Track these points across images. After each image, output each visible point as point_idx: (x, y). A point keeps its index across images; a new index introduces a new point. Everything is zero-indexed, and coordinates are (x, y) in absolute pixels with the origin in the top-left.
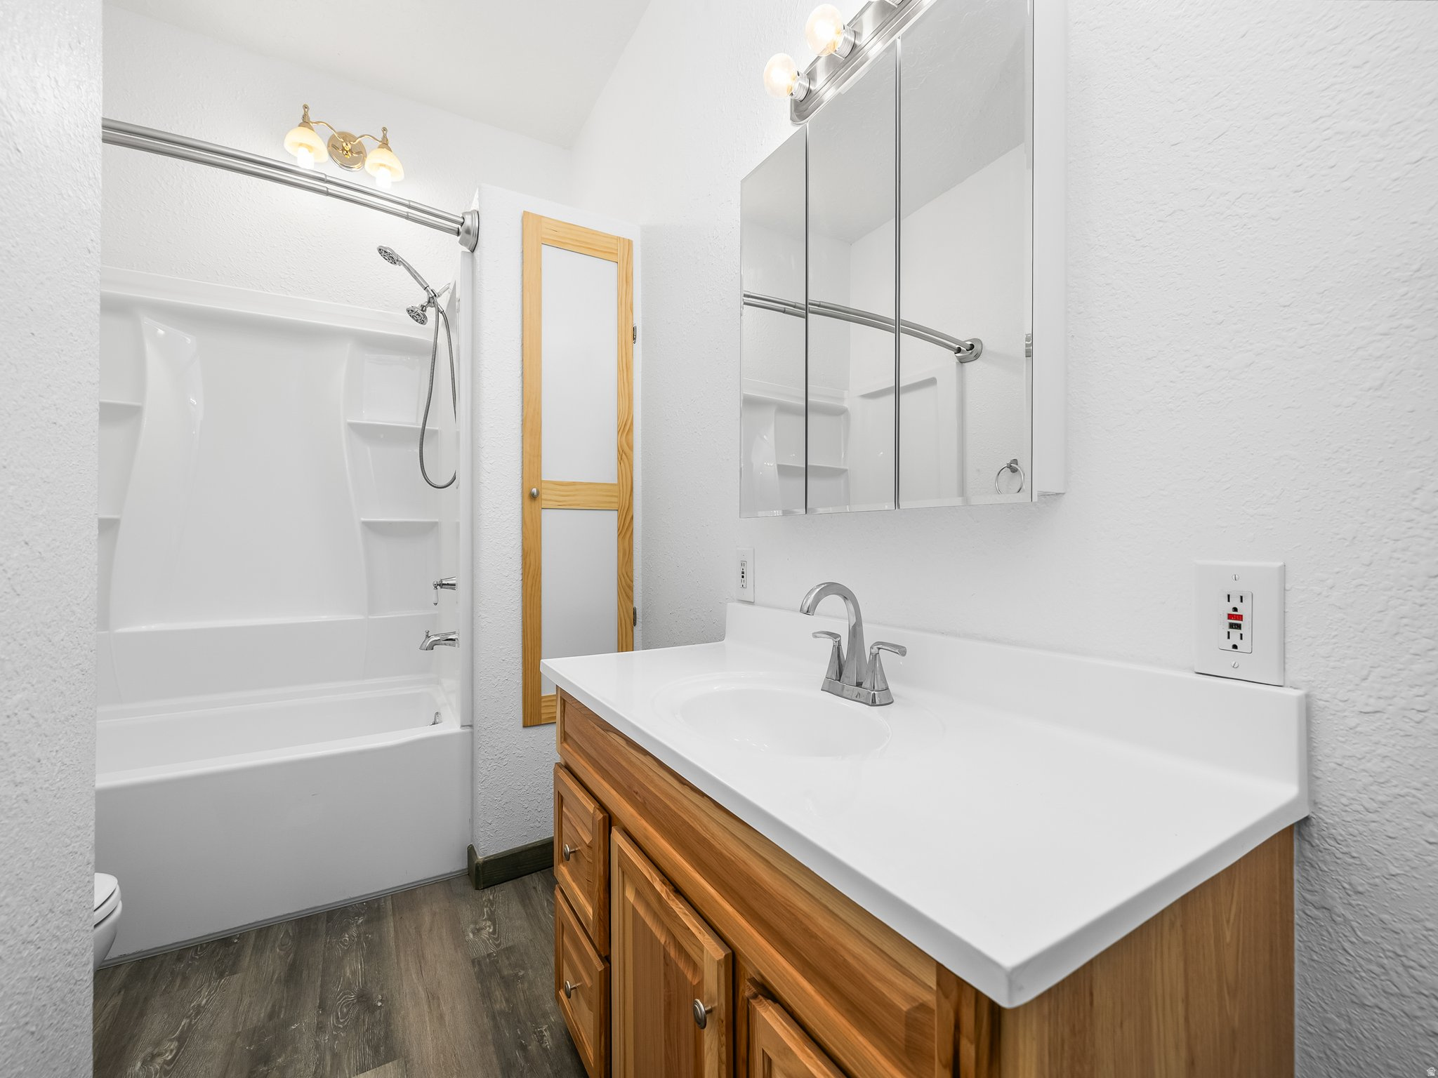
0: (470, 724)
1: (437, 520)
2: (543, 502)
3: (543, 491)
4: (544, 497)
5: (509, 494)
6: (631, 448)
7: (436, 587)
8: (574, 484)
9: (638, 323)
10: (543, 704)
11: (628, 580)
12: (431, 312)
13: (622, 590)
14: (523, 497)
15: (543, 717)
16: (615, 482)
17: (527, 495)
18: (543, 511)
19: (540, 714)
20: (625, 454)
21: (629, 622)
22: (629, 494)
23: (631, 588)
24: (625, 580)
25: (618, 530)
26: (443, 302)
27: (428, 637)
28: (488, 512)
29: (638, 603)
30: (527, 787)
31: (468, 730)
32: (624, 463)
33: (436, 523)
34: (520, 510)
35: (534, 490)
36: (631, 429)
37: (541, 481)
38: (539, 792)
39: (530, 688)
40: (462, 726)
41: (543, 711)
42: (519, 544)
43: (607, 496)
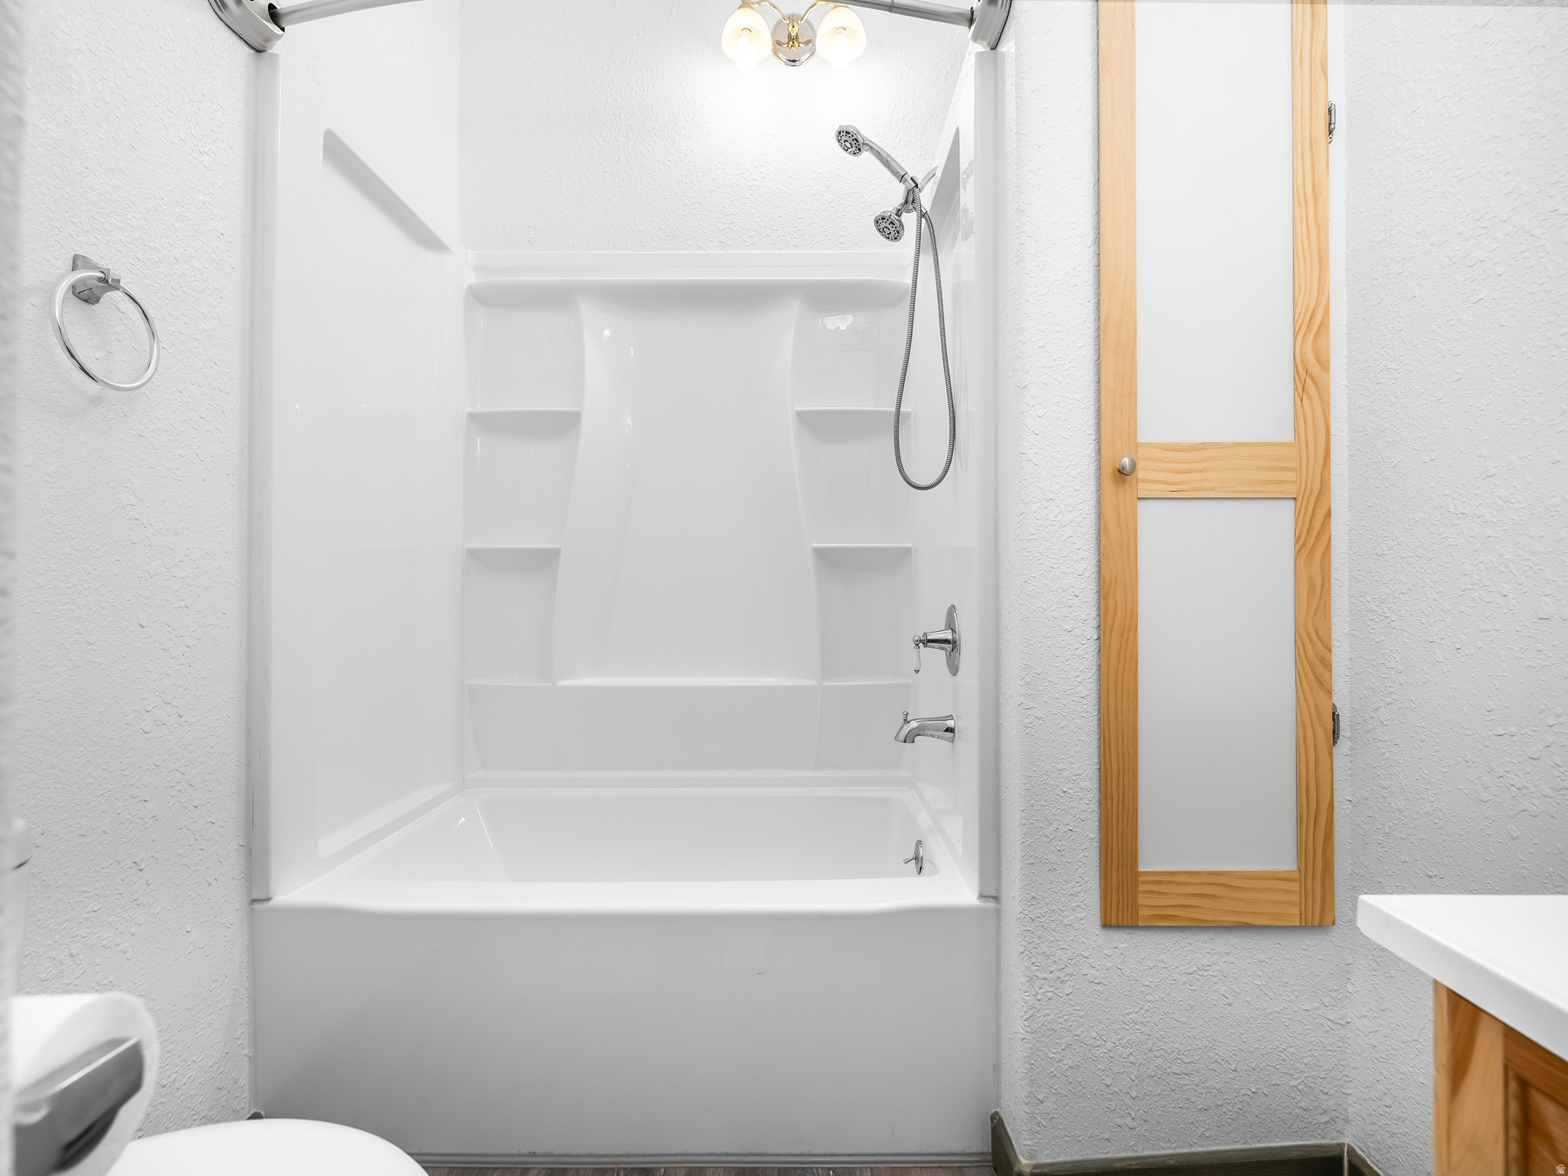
0: (994, 893)
1: (910, 545)
2: (1141, 485)
3: (1140, 464)
4: (1141, 474)
5: (1073, 473)
6: (1325, 365)
7: (917, 645)
8: (1203, 446)
9: (1338, 96)
10: (1141, 888)
11: (1320, 645)
12: (909, 220)
13: (1308, 669)
14: (1099, 478)
15: (1142, 912)
16: (1288, 437)
17: (1108, 472)
18: (1141, 505)
19: (1135, 906)
20: (1312, 378)
21: (1323, 736)
22: (1321, 462)
23: (1327, 664)
24: (1314, 646)
25: (1297, 540)
26: (926, 199)
27: (906, 721)
28: (1035, 509)
29: (1342, 698)
30: (1109, 1045)
31: (990, 905)
32: (1310, 398)
33: (909, 550)
34: (1093, 503)
35: (1126, 461)
36: (1324, 326)
37: (1137, 445)
38: (1132, 1059)
39: (1115, 851)
40: (981, 896)
41: (1141, 901)
42: (1092, 569)
43: (1275, 469)
